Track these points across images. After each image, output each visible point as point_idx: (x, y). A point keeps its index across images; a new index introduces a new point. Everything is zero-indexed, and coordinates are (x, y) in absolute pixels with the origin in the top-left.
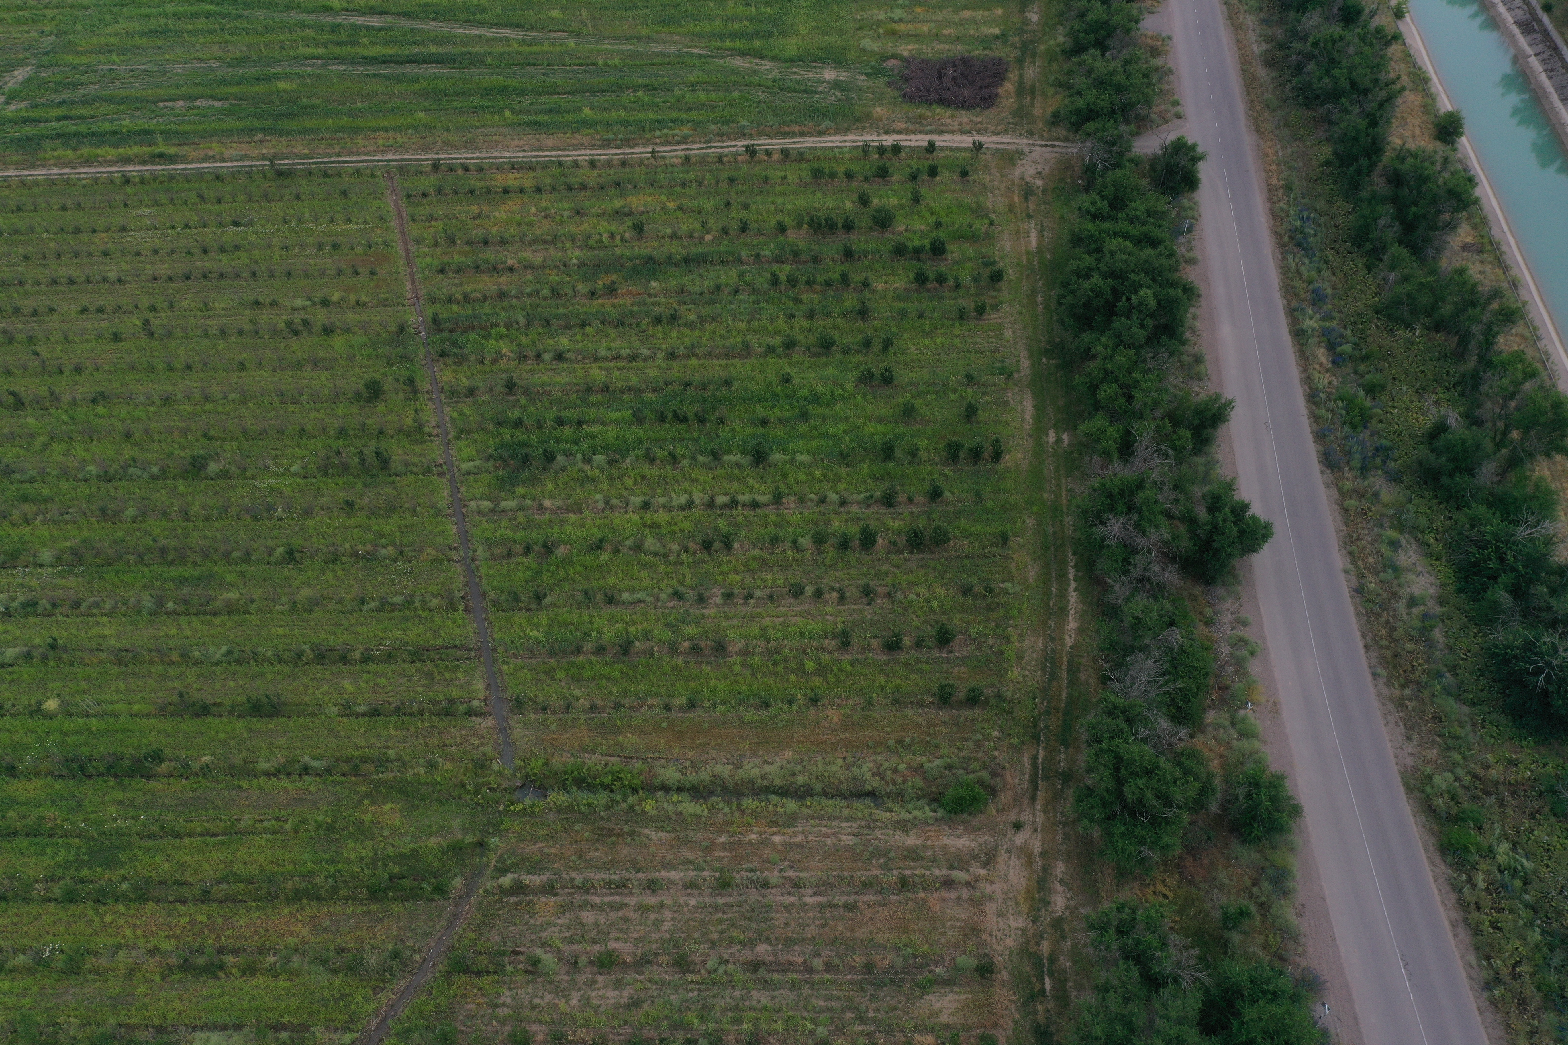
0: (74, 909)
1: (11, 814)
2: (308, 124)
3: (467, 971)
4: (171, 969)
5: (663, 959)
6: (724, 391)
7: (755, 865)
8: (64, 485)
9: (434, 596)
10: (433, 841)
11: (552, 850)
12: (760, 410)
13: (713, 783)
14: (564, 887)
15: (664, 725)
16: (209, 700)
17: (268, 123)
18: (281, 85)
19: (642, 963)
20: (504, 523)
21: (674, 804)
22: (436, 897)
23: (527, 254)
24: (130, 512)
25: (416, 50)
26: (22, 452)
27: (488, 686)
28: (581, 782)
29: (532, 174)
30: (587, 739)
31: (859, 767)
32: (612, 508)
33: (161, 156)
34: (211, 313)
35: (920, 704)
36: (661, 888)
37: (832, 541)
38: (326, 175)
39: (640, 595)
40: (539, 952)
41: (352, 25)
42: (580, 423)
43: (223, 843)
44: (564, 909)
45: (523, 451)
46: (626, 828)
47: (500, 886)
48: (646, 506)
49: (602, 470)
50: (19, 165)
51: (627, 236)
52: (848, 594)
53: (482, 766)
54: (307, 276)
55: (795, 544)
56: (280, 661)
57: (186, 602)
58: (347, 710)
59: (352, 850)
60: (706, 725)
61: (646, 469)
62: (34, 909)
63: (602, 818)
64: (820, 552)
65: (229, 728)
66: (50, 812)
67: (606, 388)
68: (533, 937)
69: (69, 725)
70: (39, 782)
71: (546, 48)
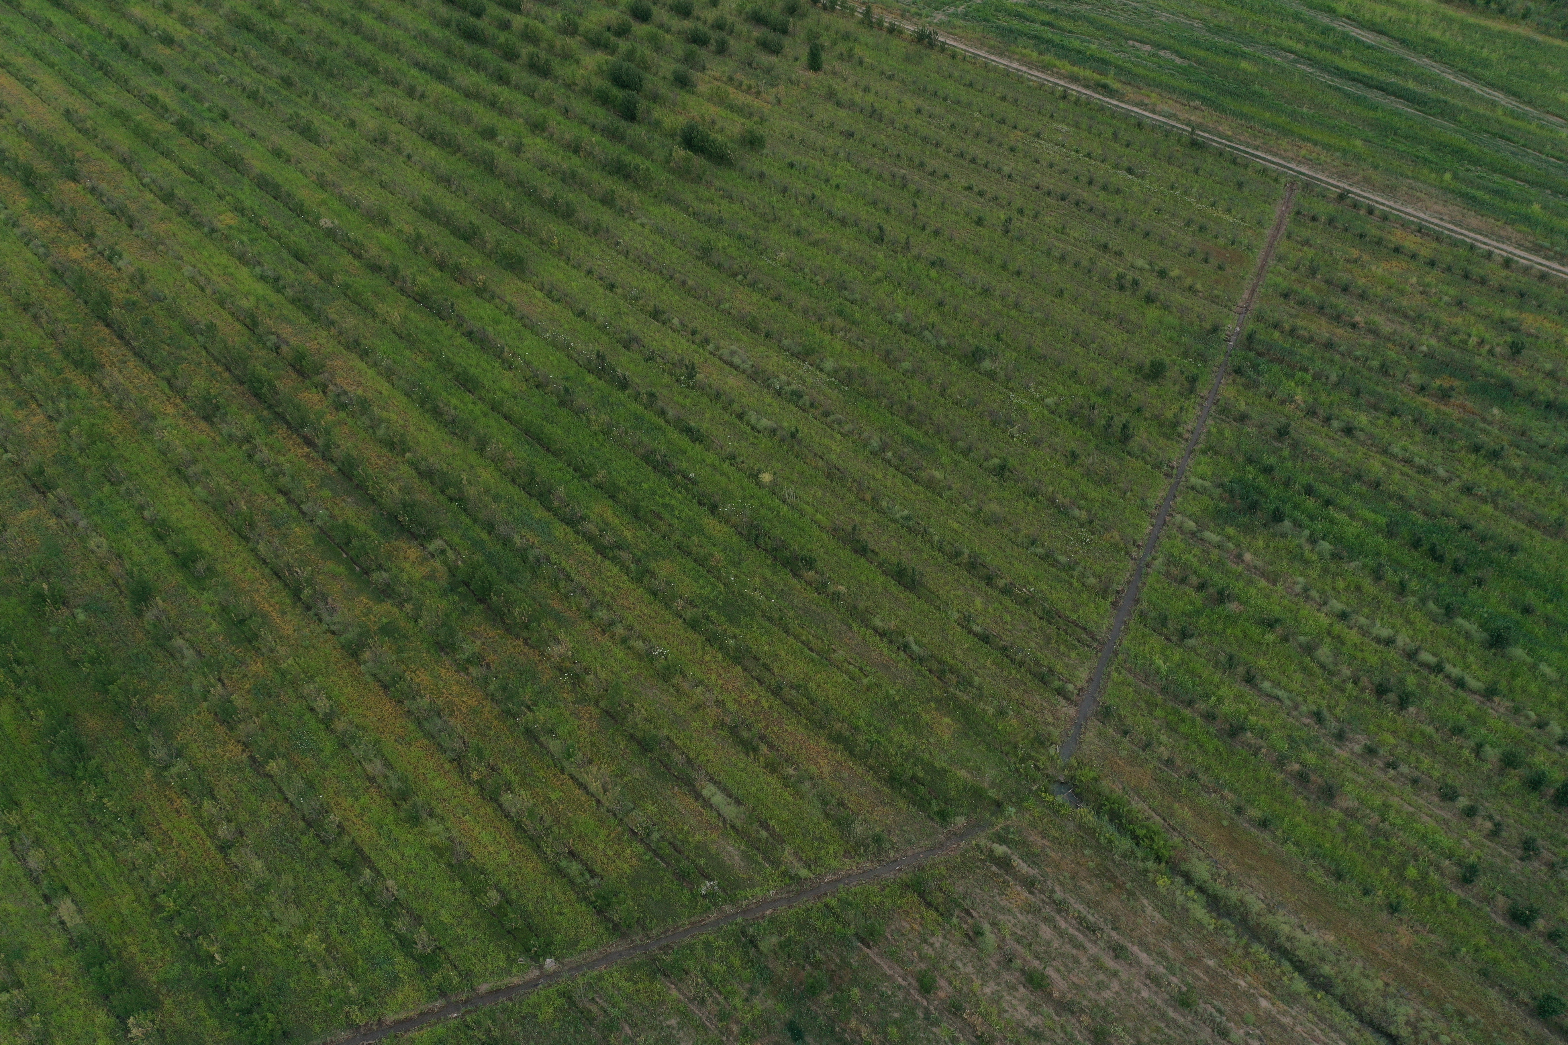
0: (692, 635)
1: (695, 538)
2: (1246, 109)
3: (921, 895)
4: (723, 724)
5: (1084, 1018)
6: (1503, 555)
7: (1227, 1009)
8: (873, 318)
9: (1094, 576)
10: (962, 773)
11: (1053, 854)
12: (1531, 596)
13: (1236, 907)
14: (1042, 892)
15: (1225, 823)
16: (871, 545)
17: (1211, 94)
18: (1244, 65)
19: (1065, 1007)
20: (1196, 551)
21: (1187, 898)
22: (937, 819)
23: (1379, 320)
24: (906, 365)
25: (1393, 79)
26: (860, 277)
27: (1090, 680)
28: (1115, 816)
29: (1435, 245)
30: (1146, 785)
31: (1397, 1004)
32: (1307, 598)
33: (1104, 86)
34: (1063, 237)
35: (1511, 996)
36: (1125, 959)
37: (1523, 771)
38: (1234, 162)
39: (1281, 693)
40: (987, 927)
41: (1343, 33)
42: (1328, 503)
43: (813, 660)
44: (1031, 909)
45: (1256, 497)
46: (1129, 885)
47: (991, 850)
48: (1343, 616)
49: (1321, 557)
50: (992, 49)
51: (1498, 350)
52: (1504, 834)
53: (1042, 743)
54: (1161, 243)
55: (1478, 749)
56: (941, 549)
57: (901, 459)
58: (966, 622)
59: (898, 734)
60: (1265, 852)
61: (1367, 583)
62: (668, 616)
63: (1113, 860)
64: (1501, 773)
65: (871, 576)
66: (718, 554)
67: (1377, 485)
68: (990, 911)
69: (768, 500)
70: (725, 528)
71: (1532, 127)
